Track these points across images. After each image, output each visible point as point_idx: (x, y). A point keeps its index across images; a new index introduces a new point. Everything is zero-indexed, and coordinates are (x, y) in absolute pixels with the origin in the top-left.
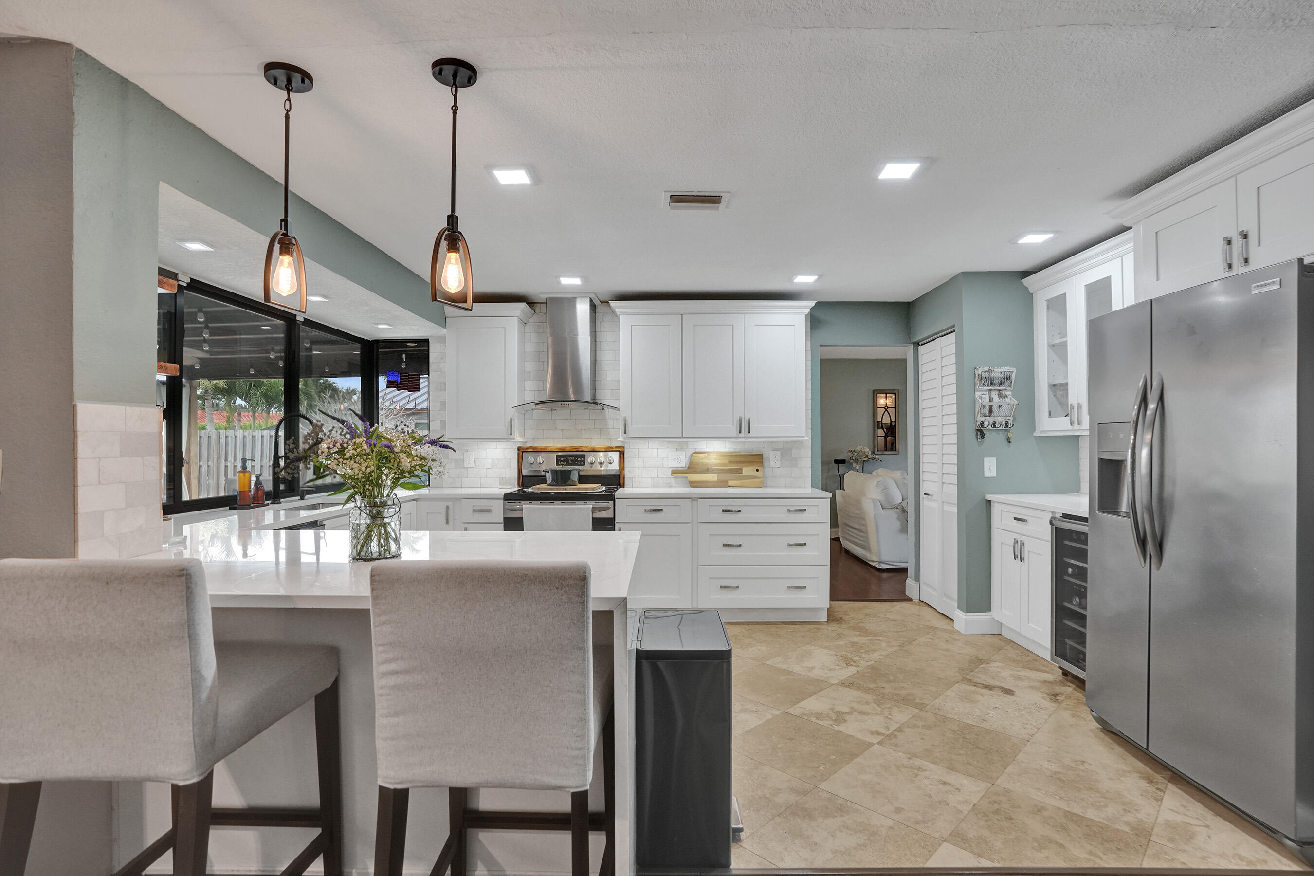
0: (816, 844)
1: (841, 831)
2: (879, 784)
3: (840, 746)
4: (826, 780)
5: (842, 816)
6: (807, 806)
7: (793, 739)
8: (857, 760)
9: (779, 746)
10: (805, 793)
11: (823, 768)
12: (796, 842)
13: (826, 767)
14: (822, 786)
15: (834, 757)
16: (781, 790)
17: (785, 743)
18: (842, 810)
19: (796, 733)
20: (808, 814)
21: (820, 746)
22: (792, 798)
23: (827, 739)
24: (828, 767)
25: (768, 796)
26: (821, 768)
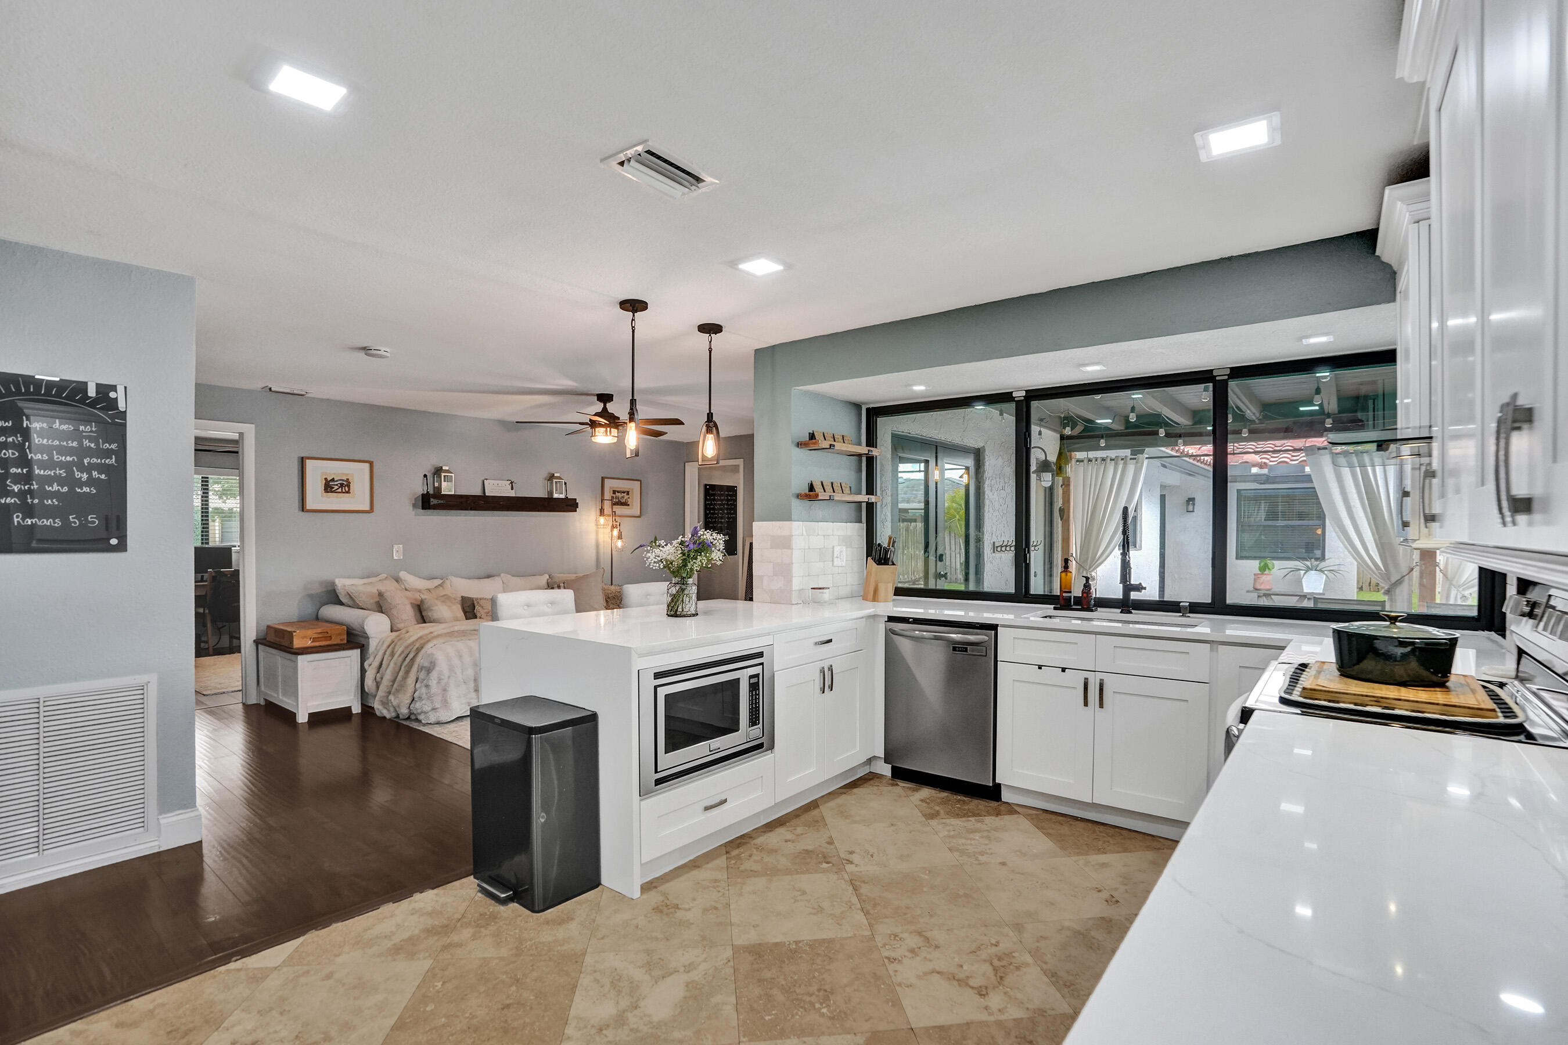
0: (412, 914)
1: (391, 932)
2: (355, 998)
3: (427, 1032)
4: (427, 972)
5: (394, 945)
6: (436, 938)
7: (503, 1009)
8: (391, 1021)
9: (514, 988)
10: (445, 948)
11: (437, 986)
12: (430, 909)
13: (433, 988)
14: (427, 964)
15: (428, 1009)
16: (473, 940)
17: (508, 997)
18: (396, 950)
19: (506, 1021)
20: (430, 932)
21: (457, 1016)
22: (455, 938)
23: (452, 1035)
24: (431, 989)
25: (482, 929)
26: (439, 984)
